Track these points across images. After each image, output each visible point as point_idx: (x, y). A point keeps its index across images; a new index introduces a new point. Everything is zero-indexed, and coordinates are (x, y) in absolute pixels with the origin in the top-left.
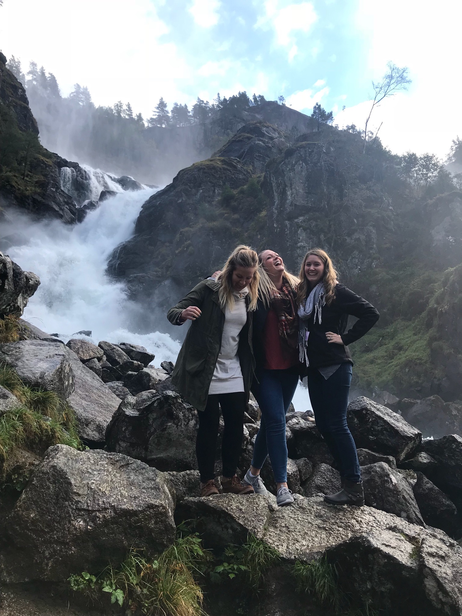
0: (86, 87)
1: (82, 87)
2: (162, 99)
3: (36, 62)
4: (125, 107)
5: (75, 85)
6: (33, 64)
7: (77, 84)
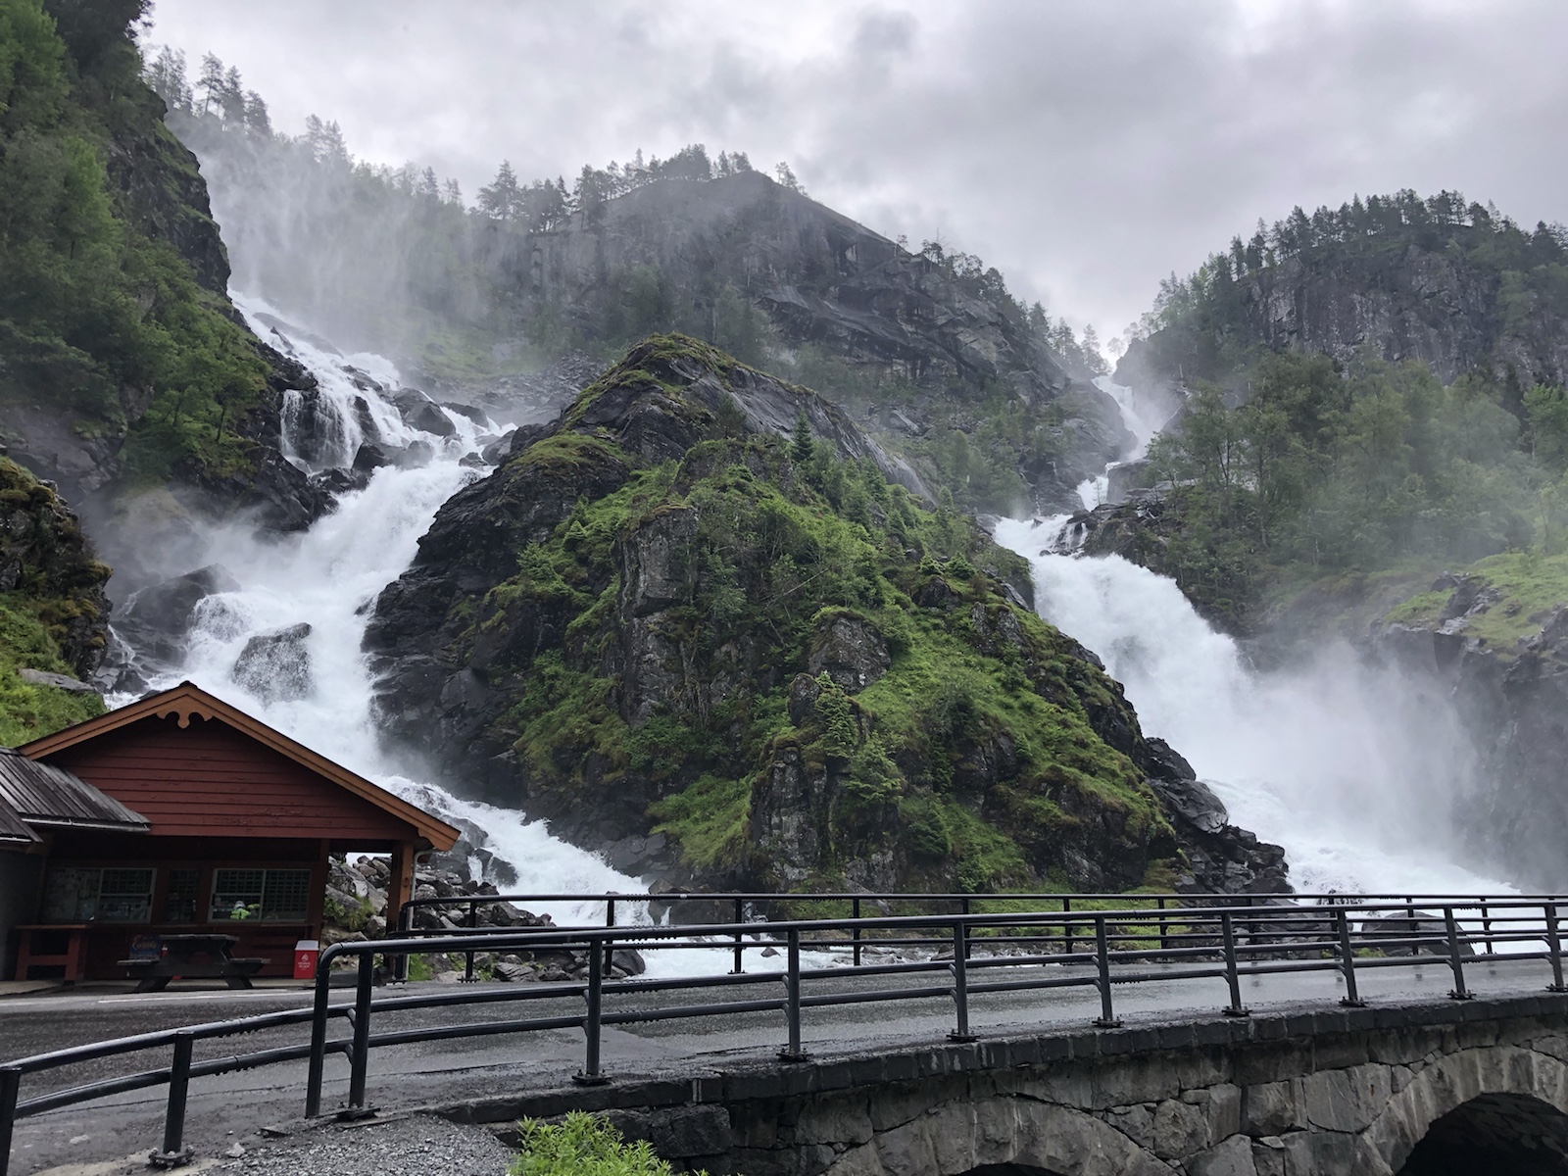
0: (335, 123)
1: (324, 124)
2: (507, 165)
3: (218, 56)
4: (421, 178)
5: (307, 119)
6: (214, 64)
7: (313, 116)
